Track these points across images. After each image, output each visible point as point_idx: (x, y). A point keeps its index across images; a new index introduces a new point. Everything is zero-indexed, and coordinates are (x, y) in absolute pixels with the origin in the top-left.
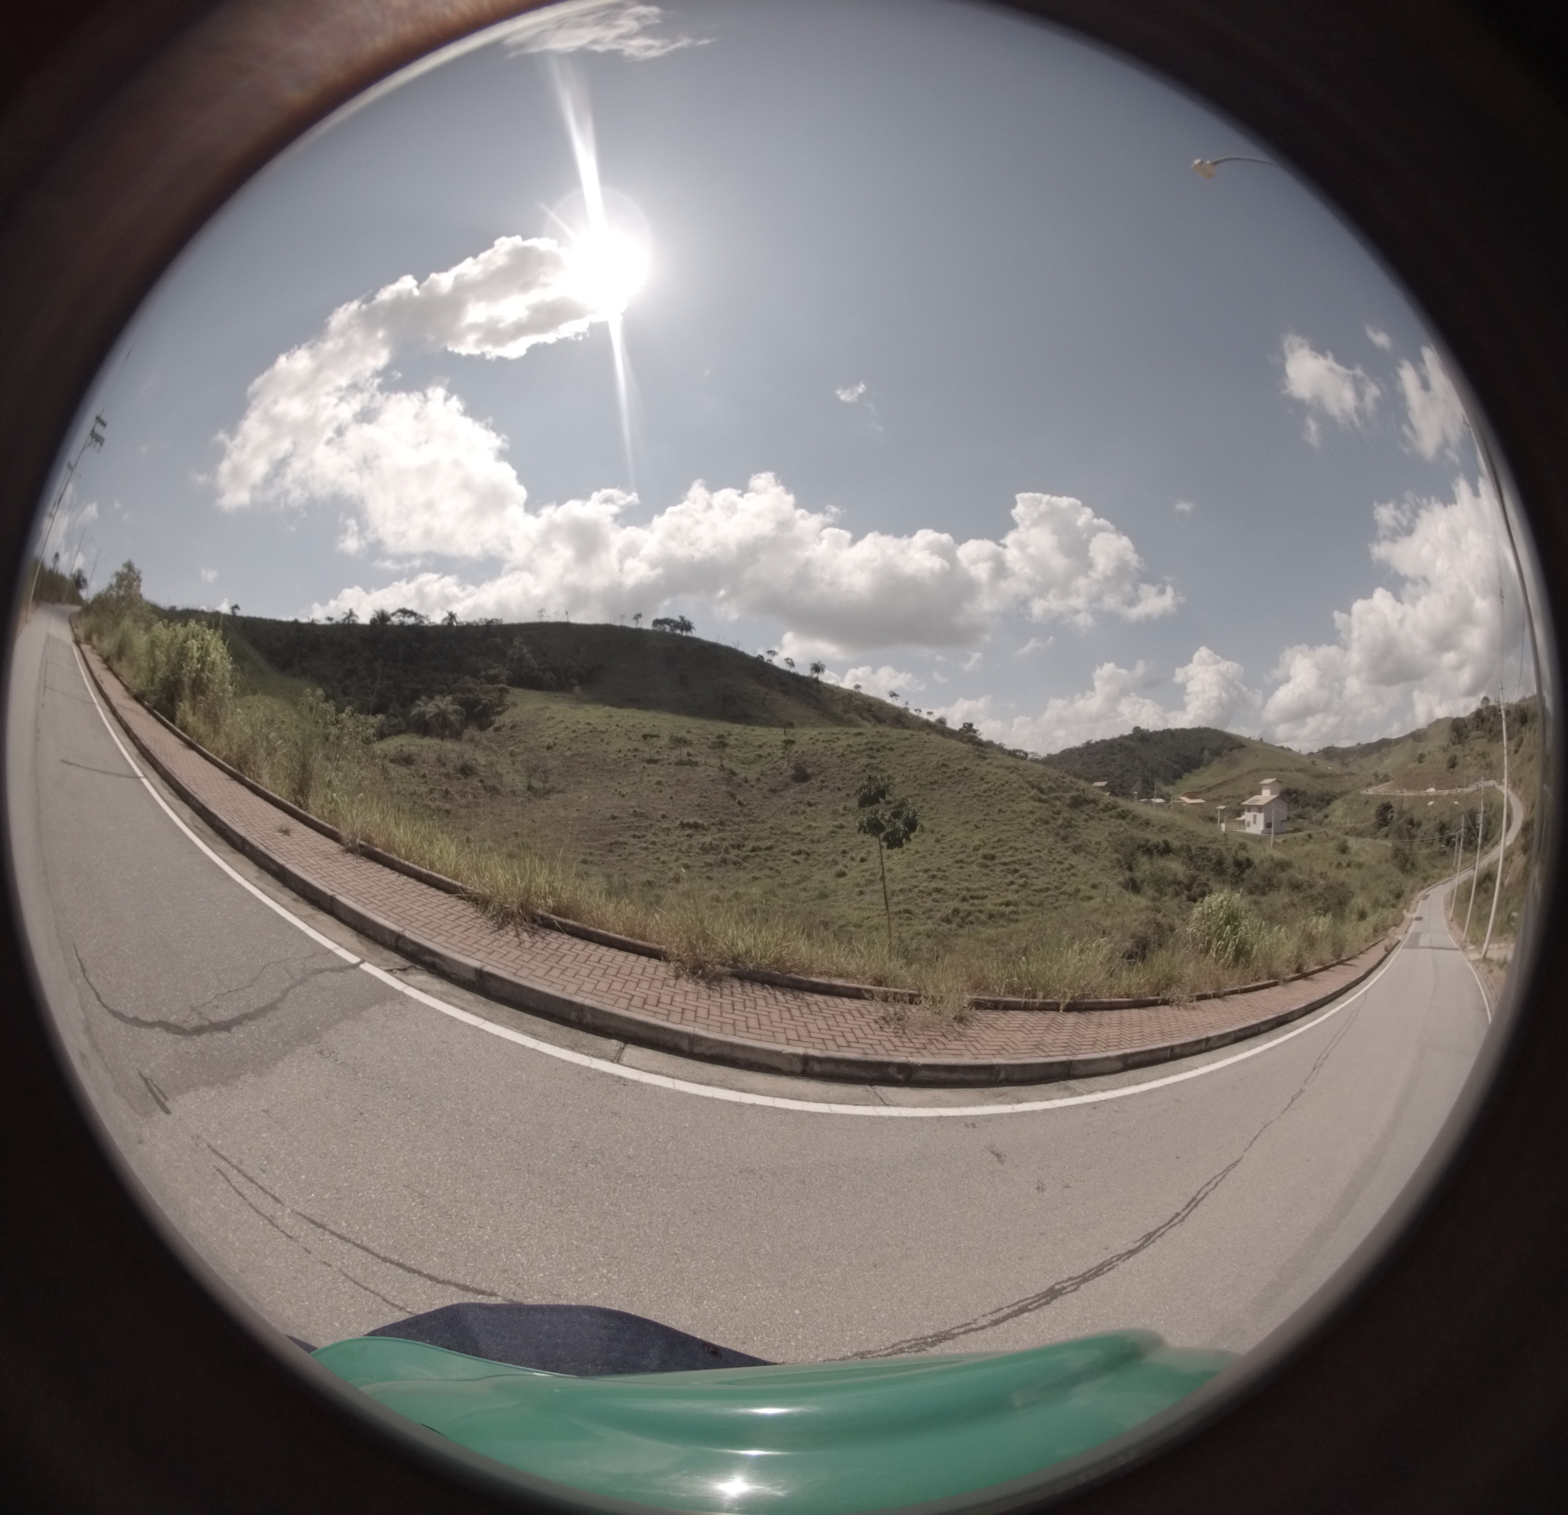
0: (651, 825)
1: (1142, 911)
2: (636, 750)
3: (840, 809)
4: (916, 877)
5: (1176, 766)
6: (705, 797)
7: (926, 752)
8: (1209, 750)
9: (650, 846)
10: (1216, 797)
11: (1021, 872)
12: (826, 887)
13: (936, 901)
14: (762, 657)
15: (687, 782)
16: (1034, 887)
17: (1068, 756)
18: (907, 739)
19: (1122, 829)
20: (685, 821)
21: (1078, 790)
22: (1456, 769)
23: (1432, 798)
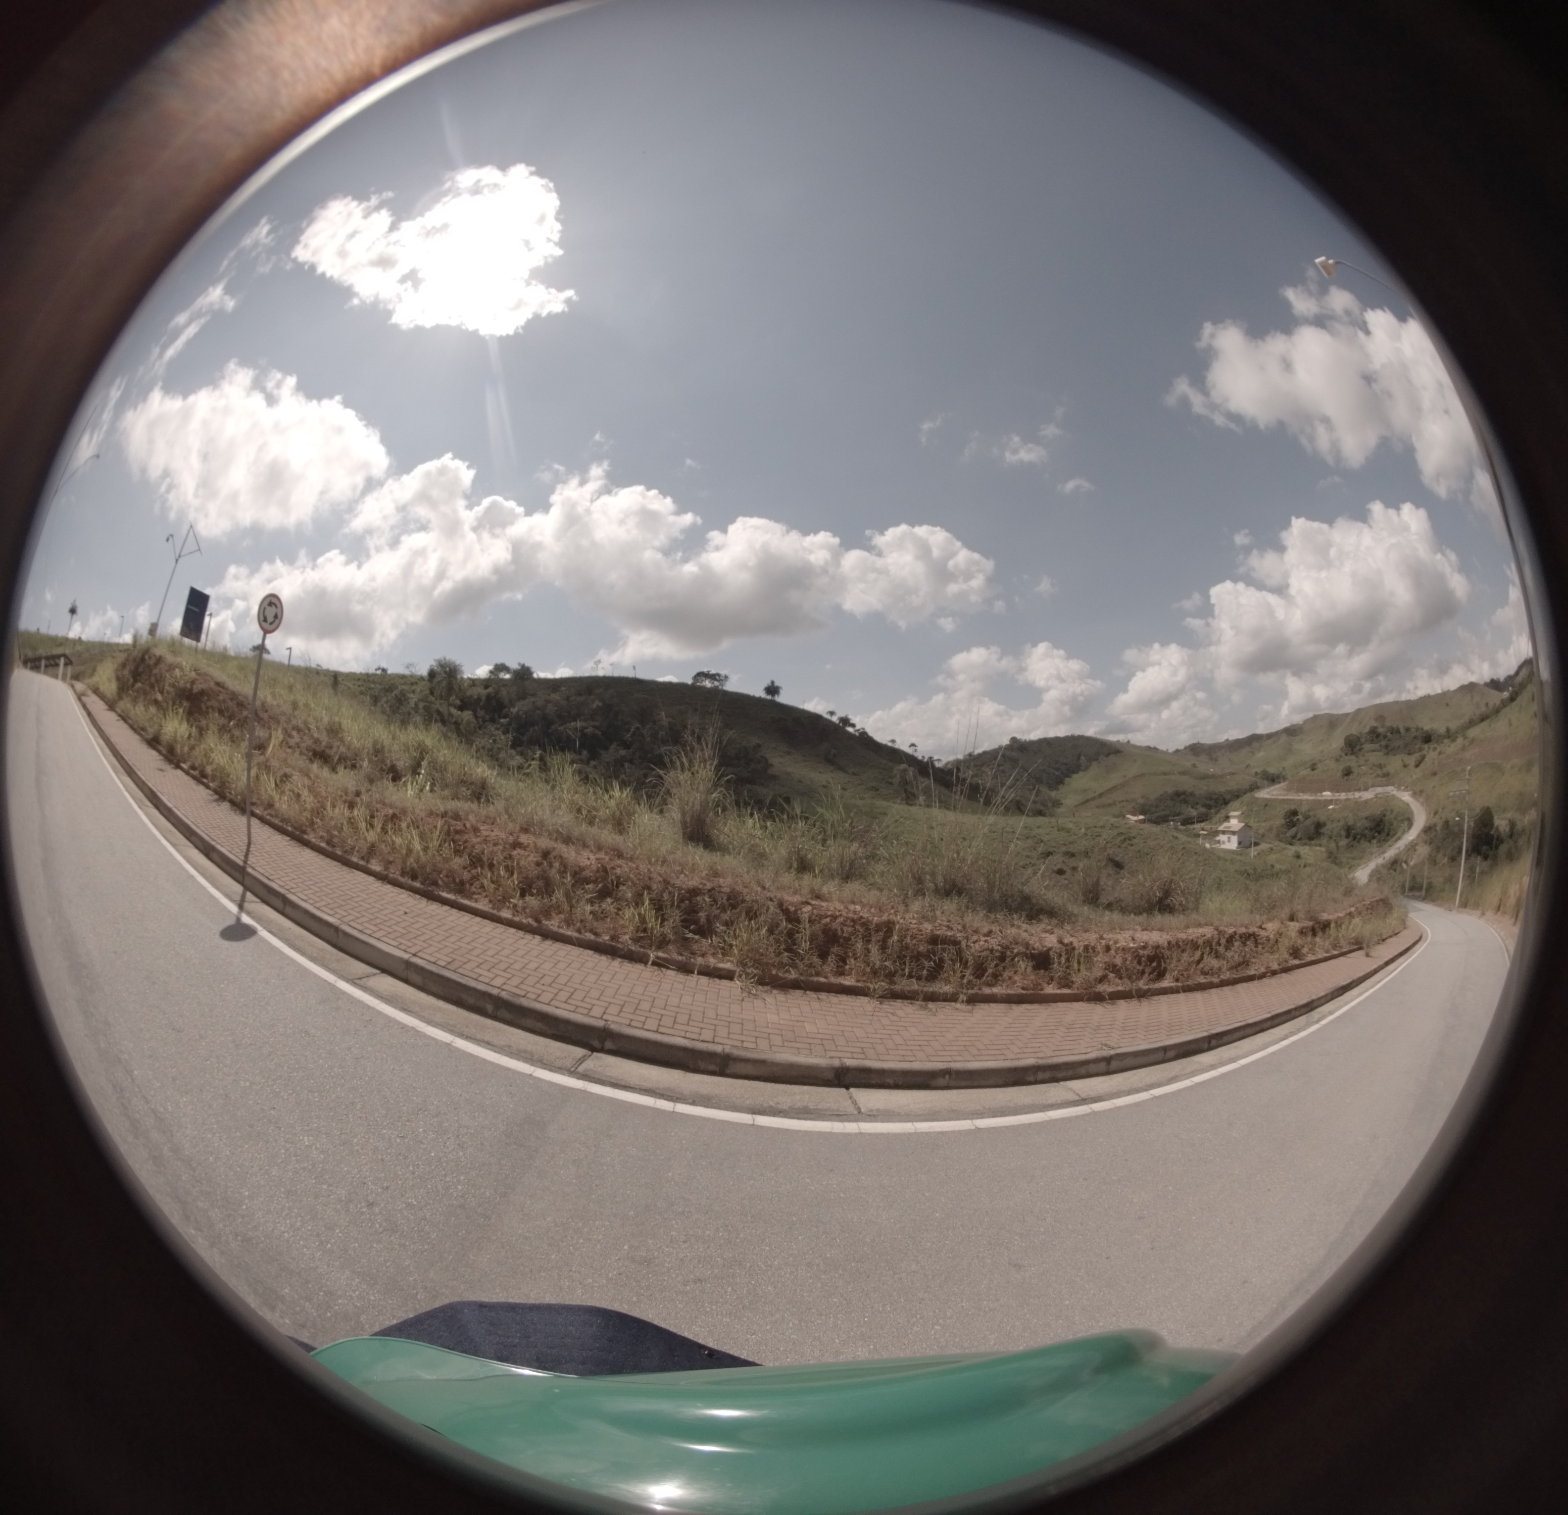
5: (1057, 773)
8: (1085, 755)
22: (1351, 777)
23: (1330, 802)
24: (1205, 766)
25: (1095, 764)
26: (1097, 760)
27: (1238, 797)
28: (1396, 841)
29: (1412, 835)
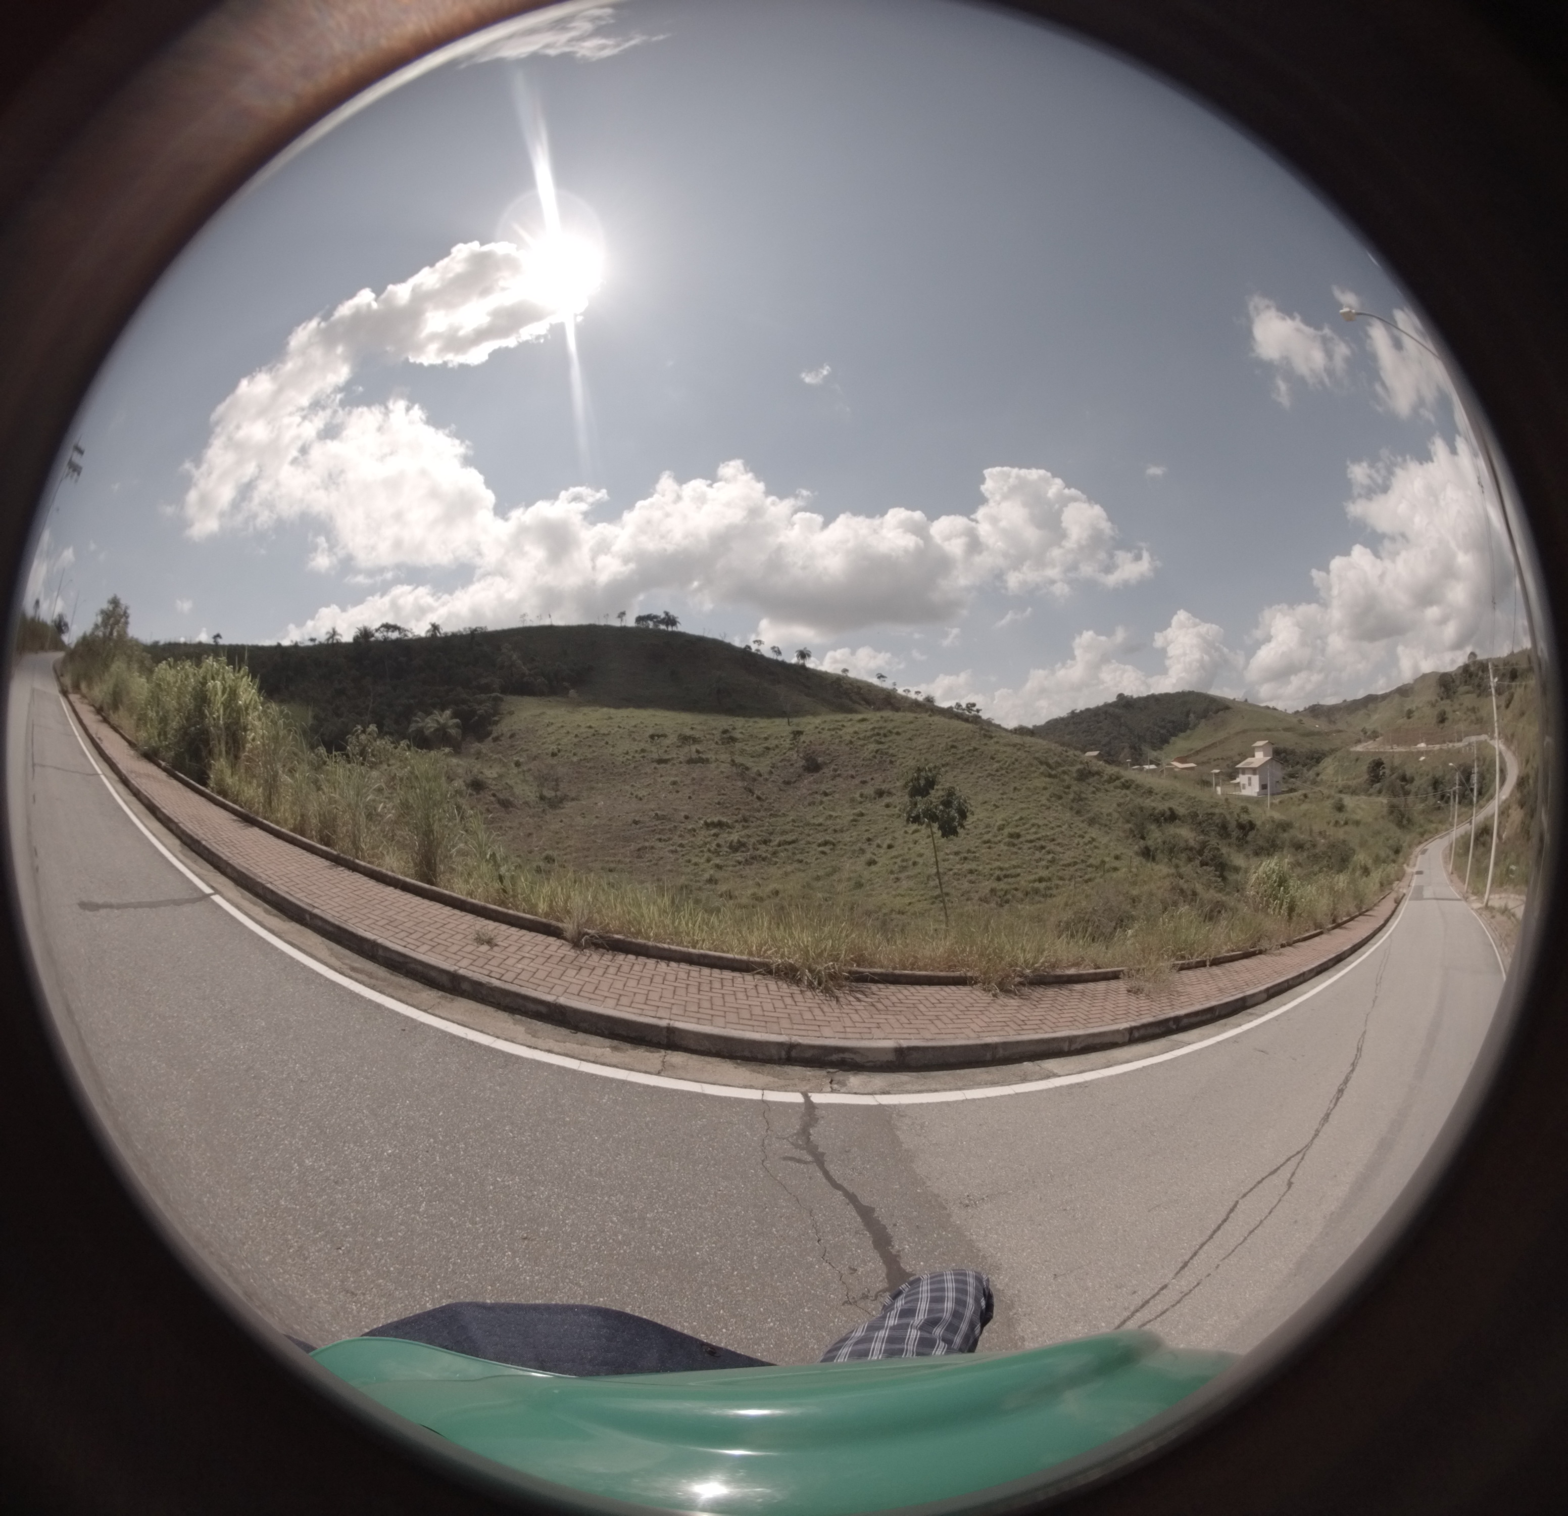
0: (675, 827)
1: (1164, 878)
2: (643, 751)
3: (857, 796)
4: (948, 860)
5: (1162, 731)
6: (723, 794)
7: (933, 734)
8: (1194, 713)
9: (679, 849)
10: (1205, 759)
11: (1047, 849)
12: (860, 876)
13: (971, 882)
14: (749, 647)
15: (702, 780)
16: (1062, 863)
17: (1053, 728)
18: (911, 722)
19: (1128, 799)
20: (709, 821)
21: (1081, 763)
22: (1445, 725)
23: (1423, 753)
24: (1318, 725)
25: (1203, 720)
26: (1205, 717)
27: (1333, 752)
28: (1492, 799)
29: (1504, 794)
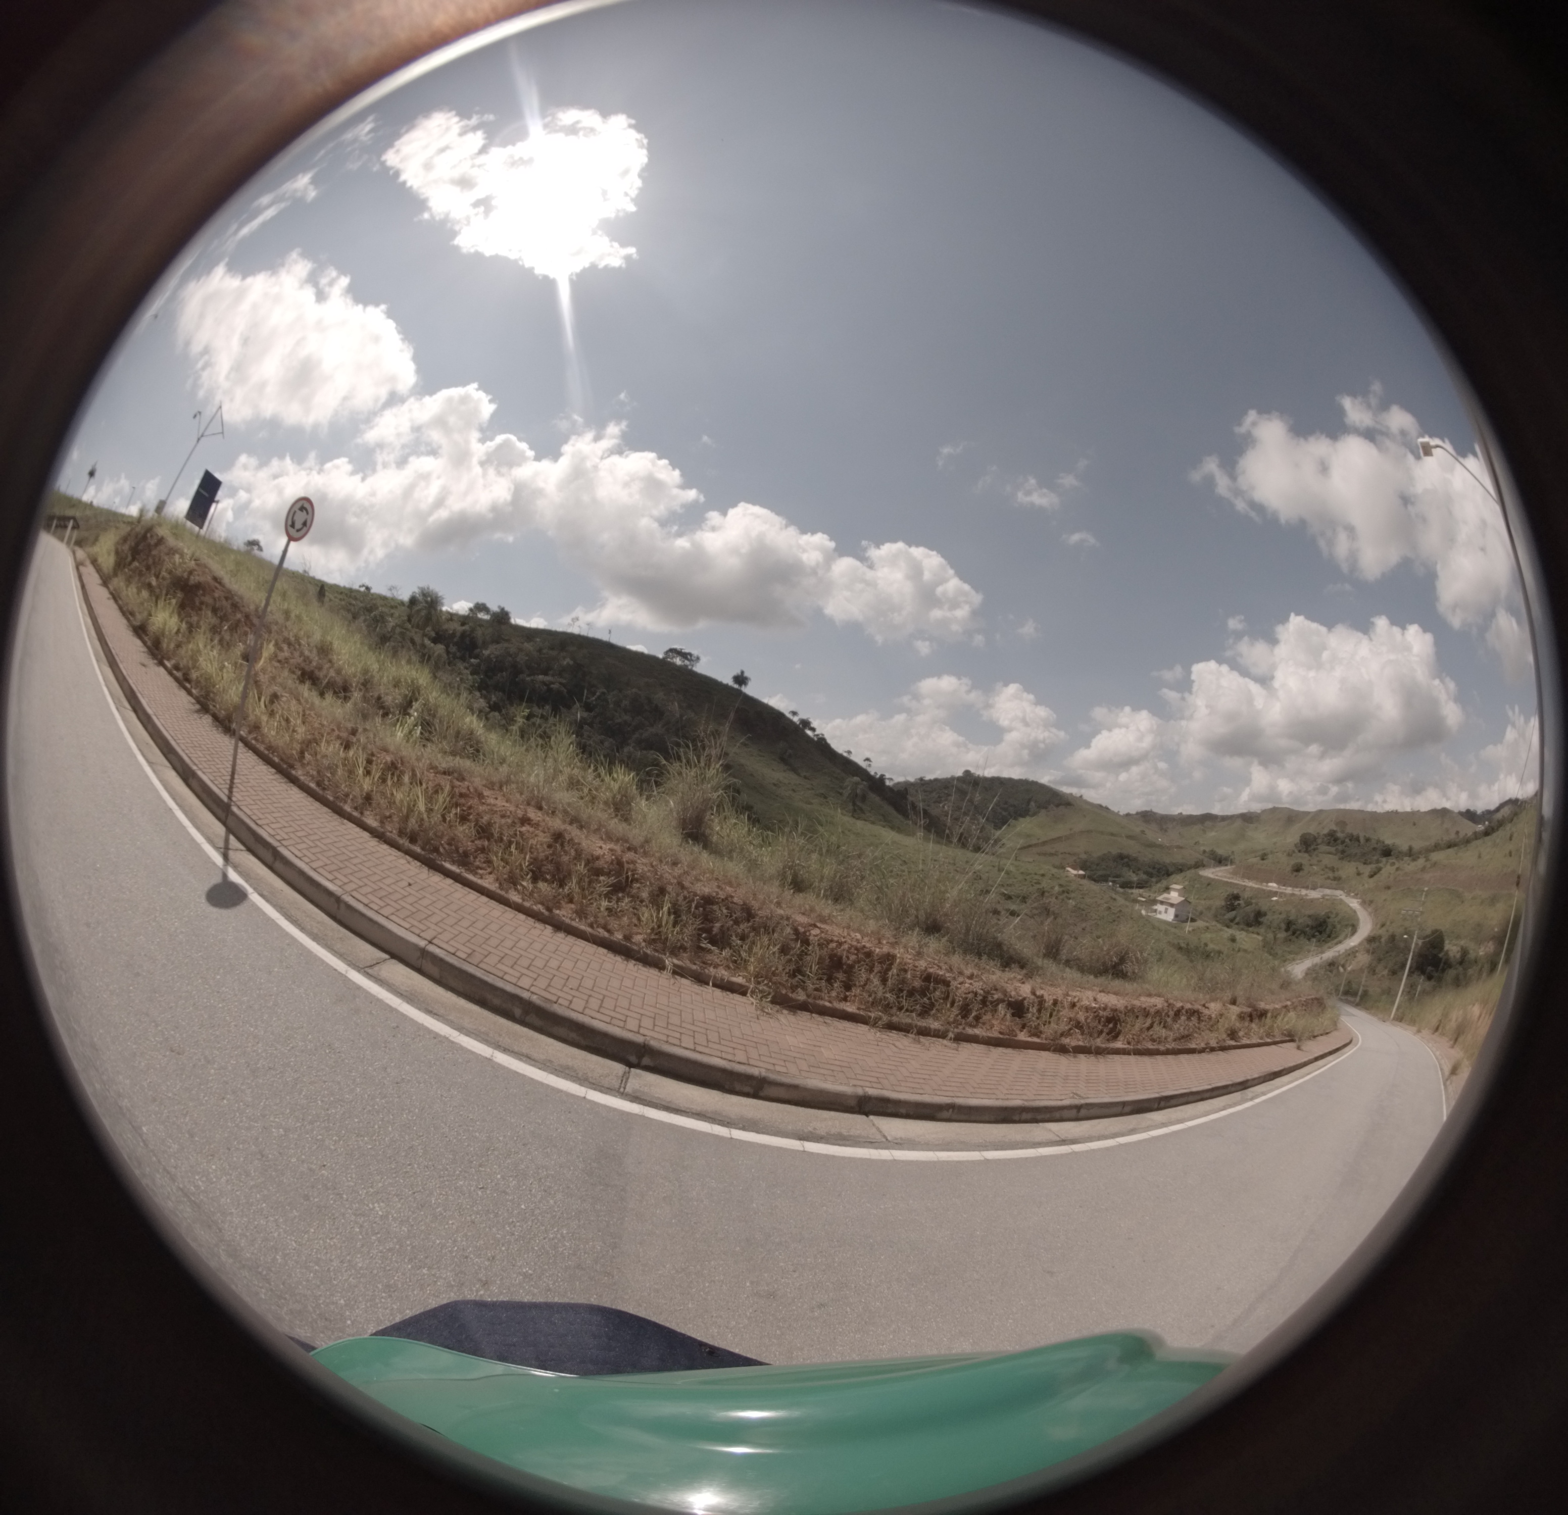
8: (1036, 802)
22: (1301, 873)
23: (1275, 894)
24: (1153, 834)
25: (1044, 810)
26: (1046, 808)
27: (1181, 871)
28: (1337, 944)
29: (1354, 941)
